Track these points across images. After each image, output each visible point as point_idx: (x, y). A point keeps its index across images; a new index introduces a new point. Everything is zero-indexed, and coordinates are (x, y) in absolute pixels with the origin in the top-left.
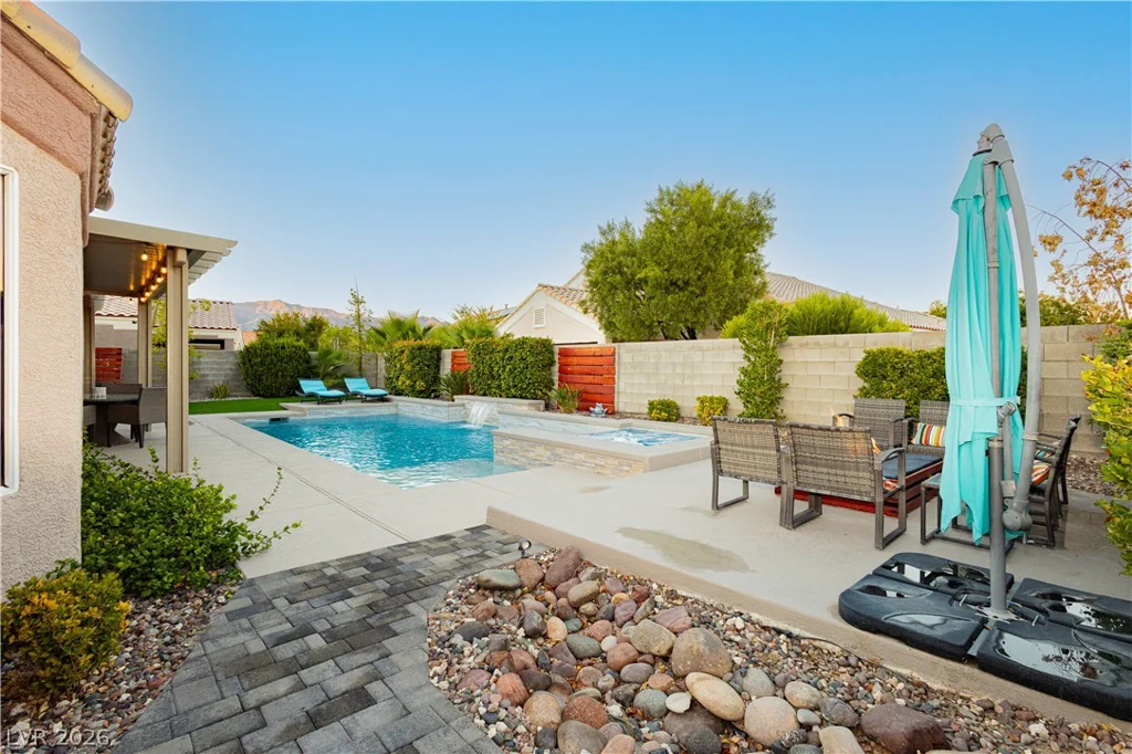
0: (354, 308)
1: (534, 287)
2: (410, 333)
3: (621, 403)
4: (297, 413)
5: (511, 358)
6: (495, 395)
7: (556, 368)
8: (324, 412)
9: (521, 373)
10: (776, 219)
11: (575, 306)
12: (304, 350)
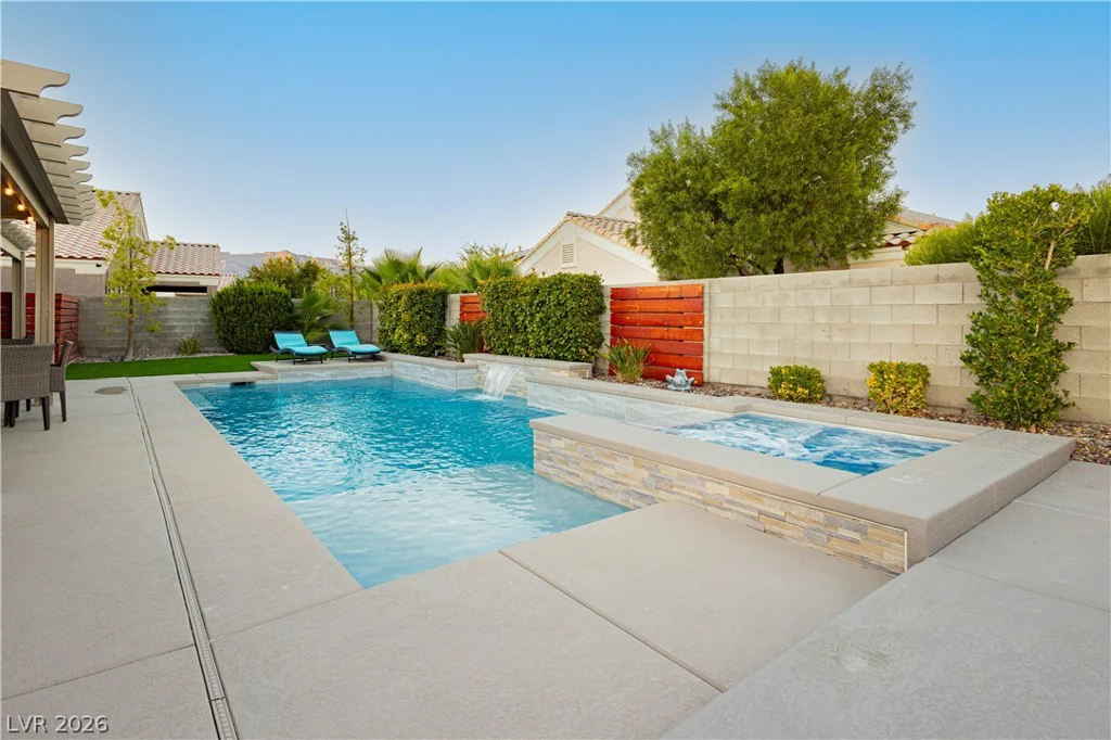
0: (344, 245)
1: (561, 217)
2: (410, 275)
3: (713, 370)
4: (266, 375)
5: (543, 302)
6: (519, 354)
7: (606, 317)
8: (299, 373)
9: (558, 323)
10: (915, 104)
11: (616, 238)
12: (286, 296)
